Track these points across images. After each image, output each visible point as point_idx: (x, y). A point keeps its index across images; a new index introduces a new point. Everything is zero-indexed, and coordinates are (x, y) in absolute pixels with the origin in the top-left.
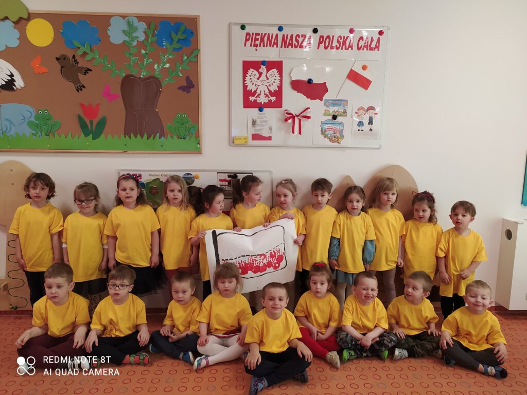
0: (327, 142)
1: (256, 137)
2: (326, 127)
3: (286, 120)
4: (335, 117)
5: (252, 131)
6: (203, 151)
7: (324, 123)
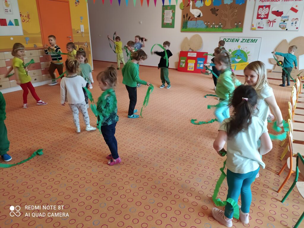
0: (281, 29)
1: (259, 27)
2: (281, 24)
3: (268, 23)
4: (284, 22)
5: (258, 26)
6: (243, 32)
7: (280, 23)
